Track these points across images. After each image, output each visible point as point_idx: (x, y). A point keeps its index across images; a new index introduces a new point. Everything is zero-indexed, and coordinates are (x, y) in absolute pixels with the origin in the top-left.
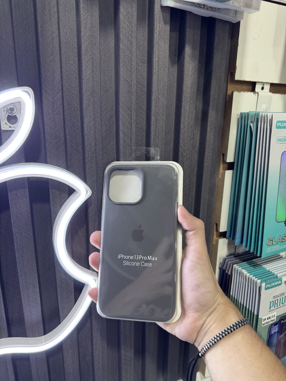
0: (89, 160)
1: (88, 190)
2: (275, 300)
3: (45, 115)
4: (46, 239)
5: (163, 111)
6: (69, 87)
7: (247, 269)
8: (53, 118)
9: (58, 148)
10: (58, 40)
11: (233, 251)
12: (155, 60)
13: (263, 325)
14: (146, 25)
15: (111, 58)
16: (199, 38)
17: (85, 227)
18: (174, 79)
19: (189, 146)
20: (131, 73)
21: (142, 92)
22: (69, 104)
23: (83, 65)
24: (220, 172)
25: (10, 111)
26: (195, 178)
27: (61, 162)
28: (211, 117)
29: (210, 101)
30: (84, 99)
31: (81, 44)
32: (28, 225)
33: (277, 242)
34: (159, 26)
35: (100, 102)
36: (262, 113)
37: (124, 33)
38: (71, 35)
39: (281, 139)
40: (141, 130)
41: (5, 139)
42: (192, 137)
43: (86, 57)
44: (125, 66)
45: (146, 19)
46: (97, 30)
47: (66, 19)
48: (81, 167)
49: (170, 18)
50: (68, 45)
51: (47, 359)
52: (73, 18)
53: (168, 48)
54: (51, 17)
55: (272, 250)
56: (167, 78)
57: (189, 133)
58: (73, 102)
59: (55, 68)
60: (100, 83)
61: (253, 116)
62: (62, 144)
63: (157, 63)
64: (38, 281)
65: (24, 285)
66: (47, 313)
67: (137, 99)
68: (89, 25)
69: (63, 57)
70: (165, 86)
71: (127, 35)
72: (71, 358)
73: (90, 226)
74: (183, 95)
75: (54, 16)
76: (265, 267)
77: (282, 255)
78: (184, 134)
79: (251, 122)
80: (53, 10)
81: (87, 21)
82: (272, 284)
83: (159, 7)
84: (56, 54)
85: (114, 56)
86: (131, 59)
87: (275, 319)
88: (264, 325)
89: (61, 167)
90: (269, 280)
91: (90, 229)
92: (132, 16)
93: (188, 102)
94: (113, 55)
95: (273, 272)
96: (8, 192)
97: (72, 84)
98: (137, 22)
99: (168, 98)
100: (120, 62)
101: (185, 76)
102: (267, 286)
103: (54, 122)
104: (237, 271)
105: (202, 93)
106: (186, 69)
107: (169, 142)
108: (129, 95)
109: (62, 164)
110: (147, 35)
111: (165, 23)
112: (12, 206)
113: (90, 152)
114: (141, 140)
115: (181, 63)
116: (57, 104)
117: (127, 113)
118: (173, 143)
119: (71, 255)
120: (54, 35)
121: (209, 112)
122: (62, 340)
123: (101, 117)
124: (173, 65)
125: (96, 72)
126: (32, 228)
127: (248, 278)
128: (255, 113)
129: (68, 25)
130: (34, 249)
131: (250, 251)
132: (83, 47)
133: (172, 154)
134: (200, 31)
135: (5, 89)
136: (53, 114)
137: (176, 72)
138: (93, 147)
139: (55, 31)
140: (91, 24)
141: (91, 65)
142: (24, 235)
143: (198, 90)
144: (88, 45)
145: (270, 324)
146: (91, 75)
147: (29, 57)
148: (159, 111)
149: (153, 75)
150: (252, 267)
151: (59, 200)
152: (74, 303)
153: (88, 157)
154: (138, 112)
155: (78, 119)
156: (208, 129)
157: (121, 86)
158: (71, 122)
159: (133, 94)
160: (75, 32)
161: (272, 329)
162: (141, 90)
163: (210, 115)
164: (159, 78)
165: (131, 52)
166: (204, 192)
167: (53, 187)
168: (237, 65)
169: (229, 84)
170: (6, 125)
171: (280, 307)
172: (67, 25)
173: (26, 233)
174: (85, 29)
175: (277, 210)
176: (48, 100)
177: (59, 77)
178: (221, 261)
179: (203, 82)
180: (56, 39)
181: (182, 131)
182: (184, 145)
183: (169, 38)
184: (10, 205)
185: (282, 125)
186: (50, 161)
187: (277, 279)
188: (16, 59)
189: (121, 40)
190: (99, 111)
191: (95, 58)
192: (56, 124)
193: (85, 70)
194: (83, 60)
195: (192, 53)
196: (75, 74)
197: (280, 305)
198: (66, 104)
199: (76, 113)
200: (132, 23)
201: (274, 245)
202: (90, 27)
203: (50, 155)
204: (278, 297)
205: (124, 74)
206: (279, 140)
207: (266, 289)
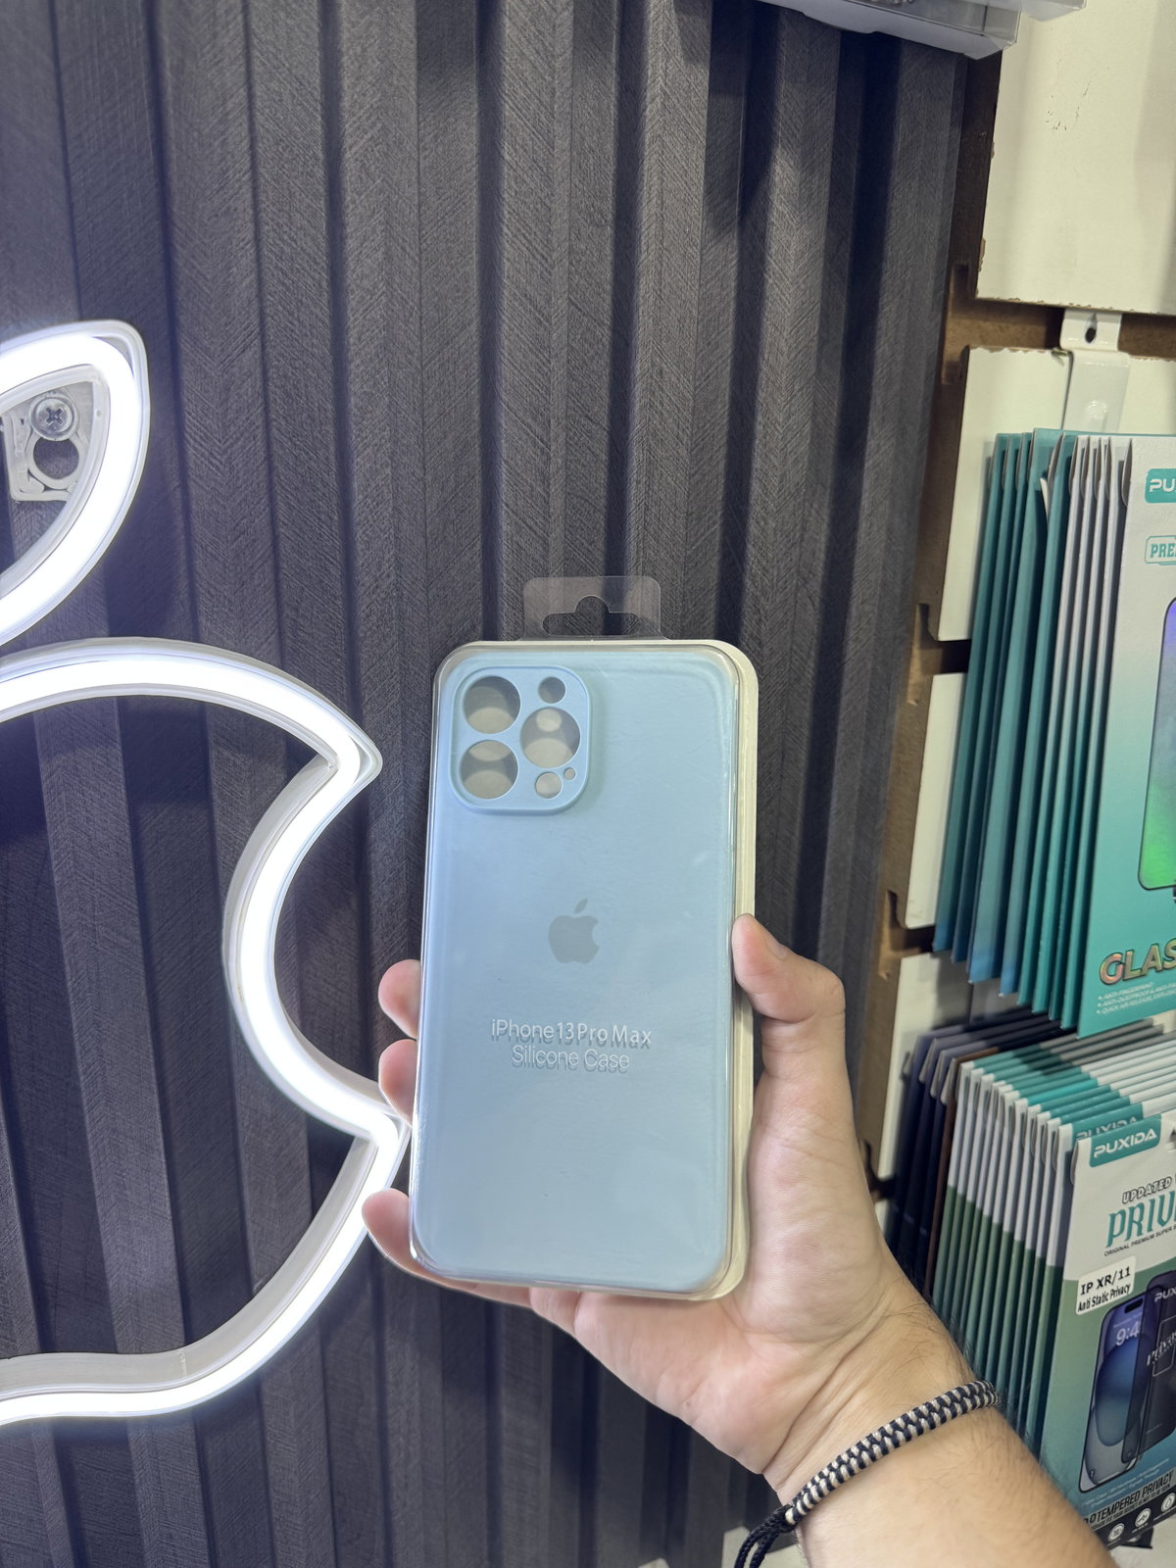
0: (370, 629)
1: (365, 751)
2: (1132, 1210)
3: (192, 441)
4: (197, 950)
5: (678, 428)
6: (291, 323)
7: (1020, 1081)
8: (225, 452)
9: (244, 579)
10: (245, 126)
11: (958, 1008)
12: (647, 211)
13: (1080, 1309)
14: (608, 66)
15: (464, 204)
16: (831, 123)
17: (354, 903)
18: (725, 294)
19: (783, 573)
20: (546, 265)
21: (591, 345)
22: (289, 395)
23: (348, 231)
24: (912, 681)
25: (49, 420)
26: (808, 705)
27: (255, 634)
28: (878, 451)
29: (873, 384)
30: (353, 376)
31: (340, 144)
32: (122, 896)
33: (1142, 970)
34: (667, 68)
35: (417, 386)
36: (1086, 437)
37: (517, 97)
38: (299, 107)
39: (1165, 545)
40: (586, 505)
41: (27, 540)
42: (798, 535)
43: (363, 197)
44: (522, 239)
45: (612, 41)
46: (410, 85)
47: (277, 36)
48: (339, 656)
49: (708, 36)
50: (287, 146)
51: (198, 1444)
52: (307, 36)
53: (702, 165)
54: (218, 28)
55: (1123, 1003)
56: (697, 287)
57: (787, 516)
58: (306, 386)
59: (231, 243)
60: (420, 309)
61: (1052, 449)
62: (261, 562)
63: (653, 227)
64: (160, 1125)
65: (106, 1142)
66: (198, 1254)
67: (570, 375)
68: (374, 62)
69: (267, 197)
70: (688, 321)
71: (533, 106)
72: (295, 1440)
73: (373, 901)
74: (761, 359)
75: (231, 27)
76: (1093, 1074)
77: (1162, 1026)
78: (766, 523)
79: (1042, 471)
81: (366, 46)
82: (1120, 1144)
84: (237, 186)
85: (475, 196)
86: (550, 209)
87: (1128, 1286)
88: (1086, 1311)
89: (259, 655)
90: (1109, 1126)
91: (374, 912)
92: (554, 27)
93: (780, 388)
94: (471, 191)
95: (1122, 1092)
96: (41, 760)
97: (303, 309)
98: (573, 53)
99: (699, 373)
100: (500, 220)
101: (771, 281)
102: (1097, 1148)
103: (227, 469)
104: (978, 1086)
105: (839, 353)
106: (773, 250)
107: (700, 555)
108: (537, 357)
109: (262, 644)
110: (613, 110)
111: (690, 57)
112: (55, 815)
113: (375, 596)
114: (586, 544)
115: (755, 229)
116: (240, 396)
117: (528, 434)
118: (717, 558)
119: (297, 1018)
120: (230, 105)
121: (870, 432)
122: (262, 1367)
123: (421, 451)
124: (719, 233)
125: (401, 260)
126: (139, 905)
127: (1024, 1117)
128: (1058, 437)
129: (287, 65)
130: (144, 992)
131: (1029, 1006)
132: (348, 155)
133: (713, 605)
134: (834, 92)
135: (26, 332)
136: (223, 437)
137: (734, 262)
138: (388, 576)
139: (232, 88)
140: (382, 62)
141: (382, 231)
142: (105, 935)
143: (823, 342)
144: (370, 149)
145: (1111, 1304)
146: (384, 273)
147: (125, 195)
148: (661, 424)
149: (637, 274)
150: (1038, 1073)
151: (247, 792)
152: (309, 1214)
153: (368, 616)
154: (573, 430)
155: (327, 459)
156: (865, 502)
157: (504, 321)
158: (299, 470)
159: (557, 355)
160: (316, 94)
161: (1115, 1326)
162: (588, 335)
163: (872, 444)
164: (665, 287)
165: (547, 178)
166: (845, 764)
167: (223, 737)
168: (986, 235)
169: (950, 314)
170: (32, 479)
171: (1152, 1237)
172: (284, 65)
173: (113, 930)
174: (357, 79)
175: (1146, 837)
176: (205, 378)
177: (248, 280)
178: (911, 1048)
179: (844, 306)
180: (236, 124)
181: (756, 509)
182: (764, 568)
183: (704, 122)
184: (47, 812)
185: (1169, 486)
186: (210, 633)
187: (1142, 1122)
188: (71, 206)
189: (505, 128)
190: (414, 423)
191: (397, 202)
192: (238, 478)
193: (356, 253)
194: (349, 211)
195: (800, 184)
196: (315, 270)
197: (1150, 1229)
198: (276, 394)
199: (320, 432)
200: (552, 55)
201: (1129, 983)
202: (379, 71)
203: (213, 606)
204: (1144, 1196)
205: (519, 272)
206: (1156, 552)
207: (1094, 1162)
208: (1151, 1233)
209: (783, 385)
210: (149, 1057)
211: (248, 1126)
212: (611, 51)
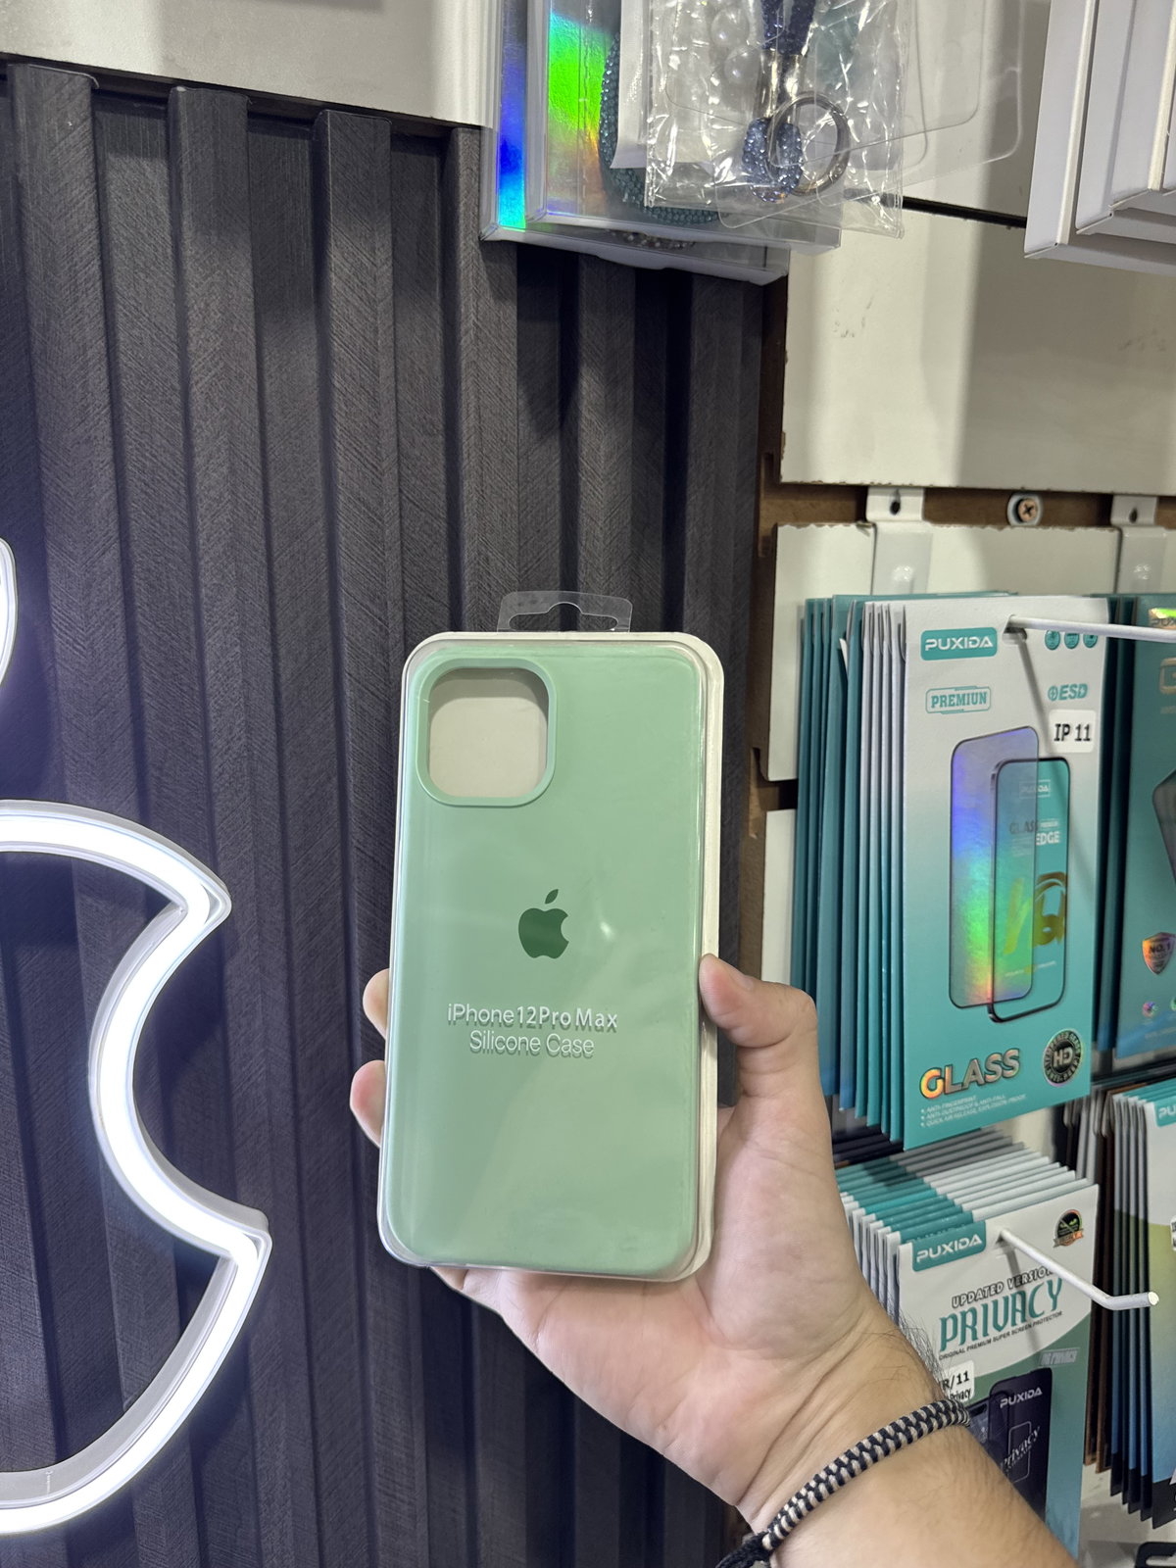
0: (222, 785)
1: (216, 897)
2: (964, 1315)
3: (57, 630)
6: (152, 525)
8: (87, 639)
9: (106, 745)
10: (104, 370)
12: (467, 424)
14: (434, 303)
15: (308, 420)
16: (631, 343)
18: (550, 487)
20: (376, 473)
21: (430, 536)
22: (152, 586)
23: (196, 450)
24: (751, 817)
27: (116, 793)
28: (694, 618)
29: (686, 562)
30: (204, 571)
31: (189, 380)
33: (963, 1084)
34: (478, 306)
36: (874, 602)
37: (345, 336)
38: (158, 348)
39: (945, 696)
43: (208, 423)
44: (354, 452)
45: (436, 282)
46: (248, 331)
47: (138, 293)
48: (201, 809)
49: (514, 279)
50: (148, 380)
52: (164, 290)
53: (514, 383)
54: (79, 294)
55: (947, 1116)
56: (516, 487)
58: (168, 577)
59: (92, 465)
61: (847, 612)
62: (120, 731)
63: (472, 437)
64: (32, 1247)
66: (73, 1373)
68: (216, 314)
69: (130, 423)
70: (509, 515)
71: (359, 343)
72: (167, 1560)
73: (230, 1033)
74: (579, 545)
75: (89, 292)
76: (933, 1184)
79: (842, 635)
80: (86, 273)
81: (208, 302)
82: (943, 1249)
83: (472, 244)
84: (96, 419)
85: (317, 414)
86: (377, 426)
89: (119, 812)
90: (934, 1233)
91: (231, 1044)
92: (375, 280)
93: (598, 569)
94: (314, 410)
95: (957, 1201)
97: (164, 514)
98: (394, 296)
99: (531, 556)
100: (334, 436)
101: (584, 478)
102: (920, 1253)
103: (90, 653)
105: (661, 536)
106: (584, 452)
108: (372, 549)
109: (122, 802)
110: (438, 336)
111: (499, 296)
113: (226, 757)
115: (571, 433)
116: (101, 591)
117: (367, 615)
120: (90, 353)
121: (685, 603)
123: (269, 633)
124: (542, 438)
125: (244, 473)
126: (13, 1041)
127: (860, 1226)
129: (147, 315)
130: (16, 1119)
131: (866, 1120)
132: (194, 389)
134: (632, 318)
136: (86, 626)
137: (557, 461)
138: (239, 739)
139: (91, 341)
140: (223, 314)
141: (227, 449)
143: (638, 525)
144: (214, 384)
146: (229, 484)
148: (489, 602)
149: (461, 478)
150: (882, 1184)
151: (109, 935)
152: (177, 1330)
153: (221, 774)
155: (188, 638)
157: (341, 521)
158: (162, 648)
159: (390, 548)
160: (172, 337)
162: (426, 527)
164: (486, 488)
165: (374, 399)
167: (87, 886)
168: (785, 429)
169: (762, 495)
171: (989, 1341)
172: (144, 316)
174: (203, 328)
176: (69, 577)
177: (107, 494)
179: (662, 494)
180: (96, 368)
183: (514, 348)
185: (945, 644)
186: (75, 794)
187: (971, 1226)
189: (334, 360)
190: (260, 609)
191: (240, 425)
192: (100, 661)
193: (204, 468)
194: (195, 434)
195: (606, 396)
196: (175, 481)
197: (985, 1334)
198: (140, 585)
199: (181, 616)
200: (374, 301)
201: (951, 1097)
202: (220, 321)
203: (77, 771)
204: (975, 1300)
205: (352, 479)
206: (937, 703)
207: (918, 1267)
208: (988, 1338)
209: (601, 567)
210: (19, 1181)
211: (115, 1247)
212: (435, 290)
